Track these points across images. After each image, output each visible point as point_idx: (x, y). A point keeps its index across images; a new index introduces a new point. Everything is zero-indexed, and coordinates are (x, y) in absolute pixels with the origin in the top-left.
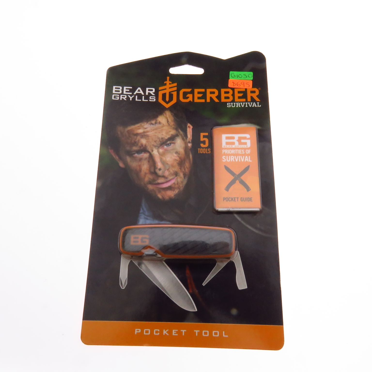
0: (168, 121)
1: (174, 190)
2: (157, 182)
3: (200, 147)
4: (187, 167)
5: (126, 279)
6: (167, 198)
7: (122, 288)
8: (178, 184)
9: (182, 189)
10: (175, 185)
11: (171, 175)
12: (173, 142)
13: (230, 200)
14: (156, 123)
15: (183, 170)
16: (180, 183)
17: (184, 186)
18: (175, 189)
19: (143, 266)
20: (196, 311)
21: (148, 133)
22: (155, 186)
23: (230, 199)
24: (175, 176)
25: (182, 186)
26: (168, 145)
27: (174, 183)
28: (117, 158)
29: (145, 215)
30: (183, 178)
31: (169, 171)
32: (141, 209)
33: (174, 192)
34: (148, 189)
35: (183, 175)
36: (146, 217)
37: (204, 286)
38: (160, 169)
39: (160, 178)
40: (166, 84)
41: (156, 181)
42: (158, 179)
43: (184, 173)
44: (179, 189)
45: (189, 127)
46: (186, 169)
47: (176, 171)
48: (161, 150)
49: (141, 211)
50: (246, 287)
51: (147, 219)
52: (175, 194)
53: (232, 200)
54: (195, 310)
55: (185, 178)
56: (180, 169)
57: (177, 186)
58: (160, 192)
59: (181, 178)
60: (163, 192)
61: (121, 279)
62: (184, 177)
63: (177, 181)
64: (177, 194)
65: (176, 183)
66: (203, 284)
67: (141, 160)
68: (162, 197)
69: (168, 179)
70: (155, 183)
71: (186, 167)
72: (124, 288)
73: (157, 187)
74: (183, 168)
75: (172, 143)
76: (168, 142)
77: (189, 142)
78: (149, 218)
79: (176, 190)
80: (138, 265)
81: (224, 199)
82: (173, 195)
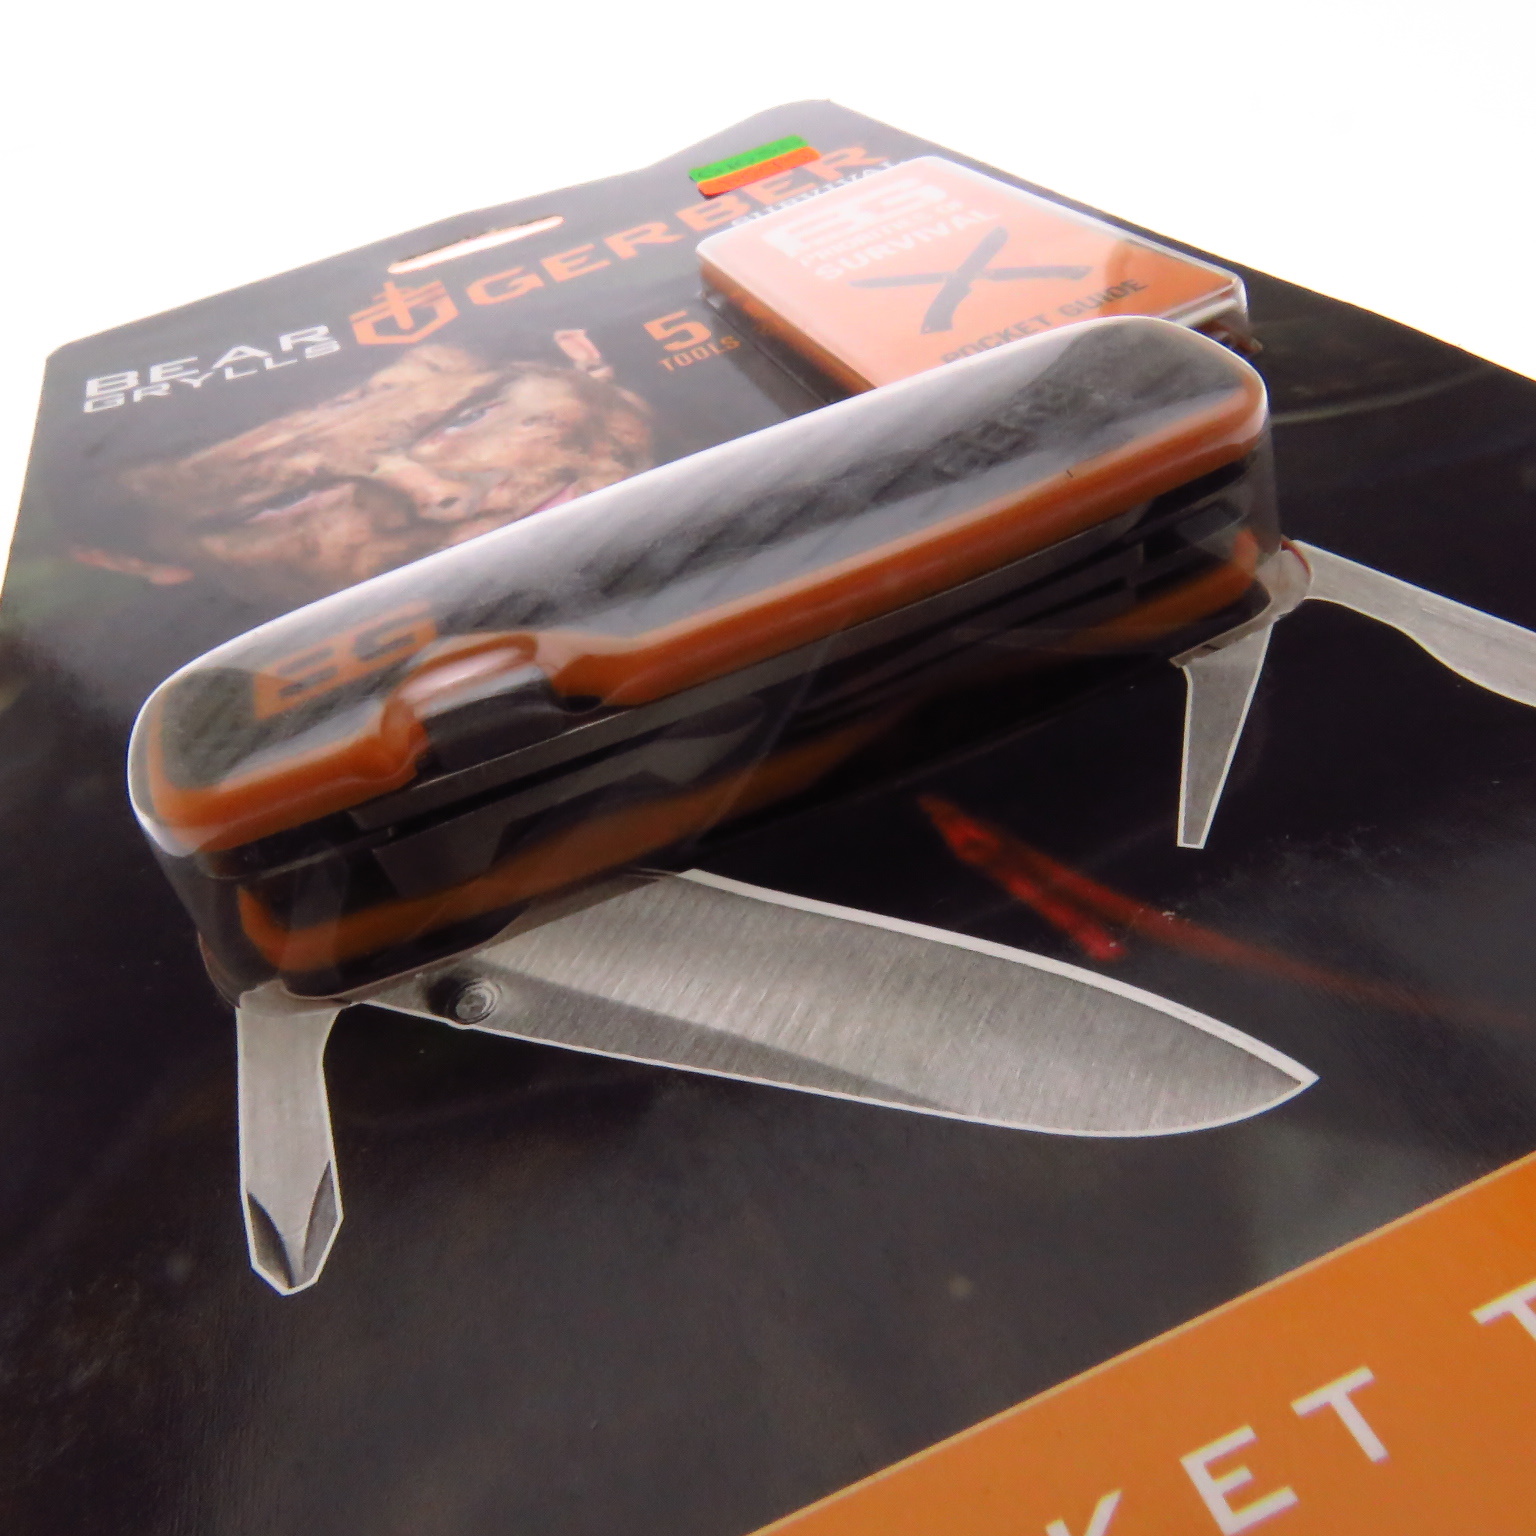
0: (434, 368)
3: (670, 354)
4: (624, 432)
5: (328, 1171)
7: (291, 1285)
11: (534, 491)
12: (494, 401)
14: (363, 395)
19: (488, 992)
20: (1306, 1092)
21: (327, 433)
24: (560, 485)
26: (469, 419)
28: (134, 565)
31: (516, 485)
35: (618, 459)
37: (1201, 845)
38: (448, 502)
40: (383, 300)
45: (565, 337)
46: (627, 438)
47: (558, 470)
48: (427, 449)
54: (1290, 1081)
61: (262, 1201)
66: (1181, 843)
67: (300, 519)
69: (523, 510)
71: (615, 433)
72: (314, 1279)
74: (599, 445)
75: (492, 407)
76: (466, 413)
77: (592, 368)
80: (436, 1008)
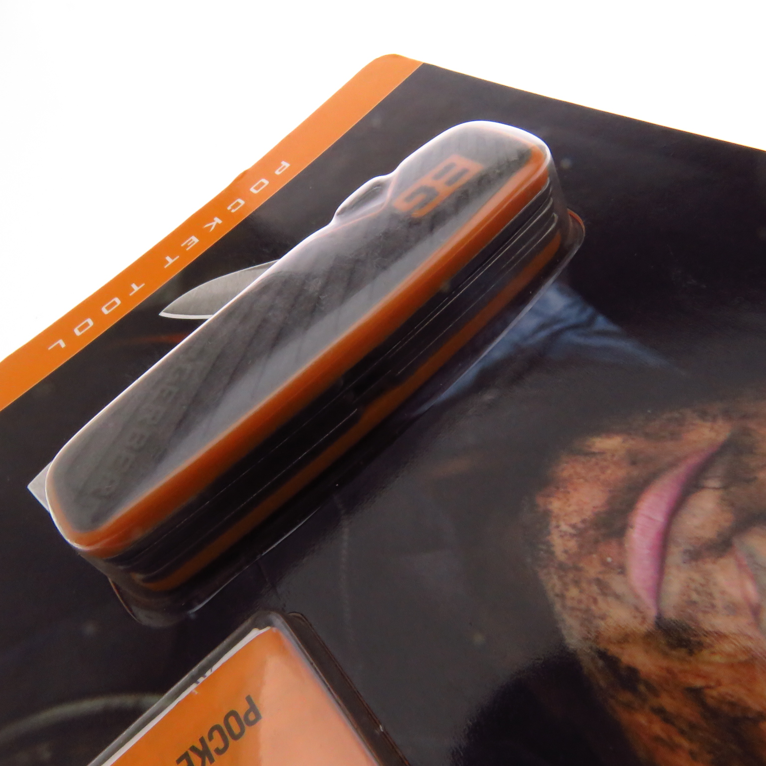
1: (580, 533)
2: (713, 483)
4: (674, 748)
6: (567, 468)
8: (595, 589)
9: (552, 582)
10: (605, 563)
11: (695, 597)
13: (216, 734)
15: (667, 702)
16: (595, 601)
17: (558, 607)
18: (581, 546)
22: (694, 460)
23: (216, 742)
24: (671, 614)
25: (562, 596)
27: (622, 570)
29: (575, 327)
30: (614, 650)
31: (733, 609)
32: (612, 327)
33: (574, 526)
34: (703, 415)
35: (633, 671)
36: (557, 327)
39: (726, 519)
41: (725, 488)
42: (728, 502)
43: (642, 688)
44: (562, 567)
46: (657, 728)
47: (701, 645)
49: (601, 322)
50: (30, 487)
51: (542, 327)
52: (554, 523)
53: (200, 747)
54: (166, 311)
55: (601, 663)
56: (696, 694)
57: (593, 570)
58: (633, 459)
59: (626, 638)
60: (617, 473)
62: (610, 662)
63: (617, 597)
64: (549, 533)
65: (617, 583)
68: (594, 450)
69: (675, 556)
70: (719, 469)
71: (685, 743)
73: (673, 465)
74: (689, 712)
78: (543, 334)
79: (572, 544)
81: (252, 717)
82: (555, 505)
